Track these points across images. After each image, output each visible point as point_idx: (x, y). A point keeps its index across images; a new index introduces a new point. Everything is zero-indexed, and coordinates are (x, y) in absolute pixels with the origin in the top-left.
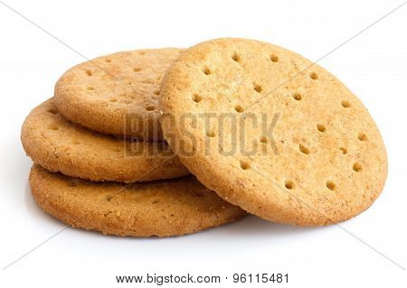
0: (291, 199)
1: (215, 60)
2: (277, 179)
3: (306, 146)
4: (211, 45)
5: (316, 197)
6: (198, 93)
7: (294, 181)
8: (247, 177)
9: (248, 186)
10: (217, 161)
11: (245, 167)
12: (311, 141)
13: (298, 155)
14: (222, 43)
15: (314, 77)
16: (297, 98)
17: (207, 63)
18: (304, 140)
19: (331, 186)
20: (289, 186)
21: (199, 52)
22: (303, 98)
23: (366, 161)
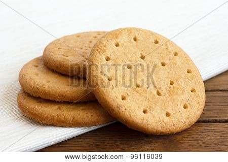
0: (143, 119)
1: (123, 39)
2: (139, 107)
3: (160, 91)
4: (123, 31)
5: (158, 120)
6: (109, 56)
7: (148, 110)
8: (123, 104)
9: (122, 109)
10: (109, 94)
11: (123, 99)
12: (164, 89)
13: (154, 95)
14: (129, 30)
15: (176, 54)
16: (163, 65)
17: (118, 41)
18: (160, 88)
19: (168, 115)
20: (145, 112)
21: (115, 34)
22: (166, 65)
23: (192, 103)
